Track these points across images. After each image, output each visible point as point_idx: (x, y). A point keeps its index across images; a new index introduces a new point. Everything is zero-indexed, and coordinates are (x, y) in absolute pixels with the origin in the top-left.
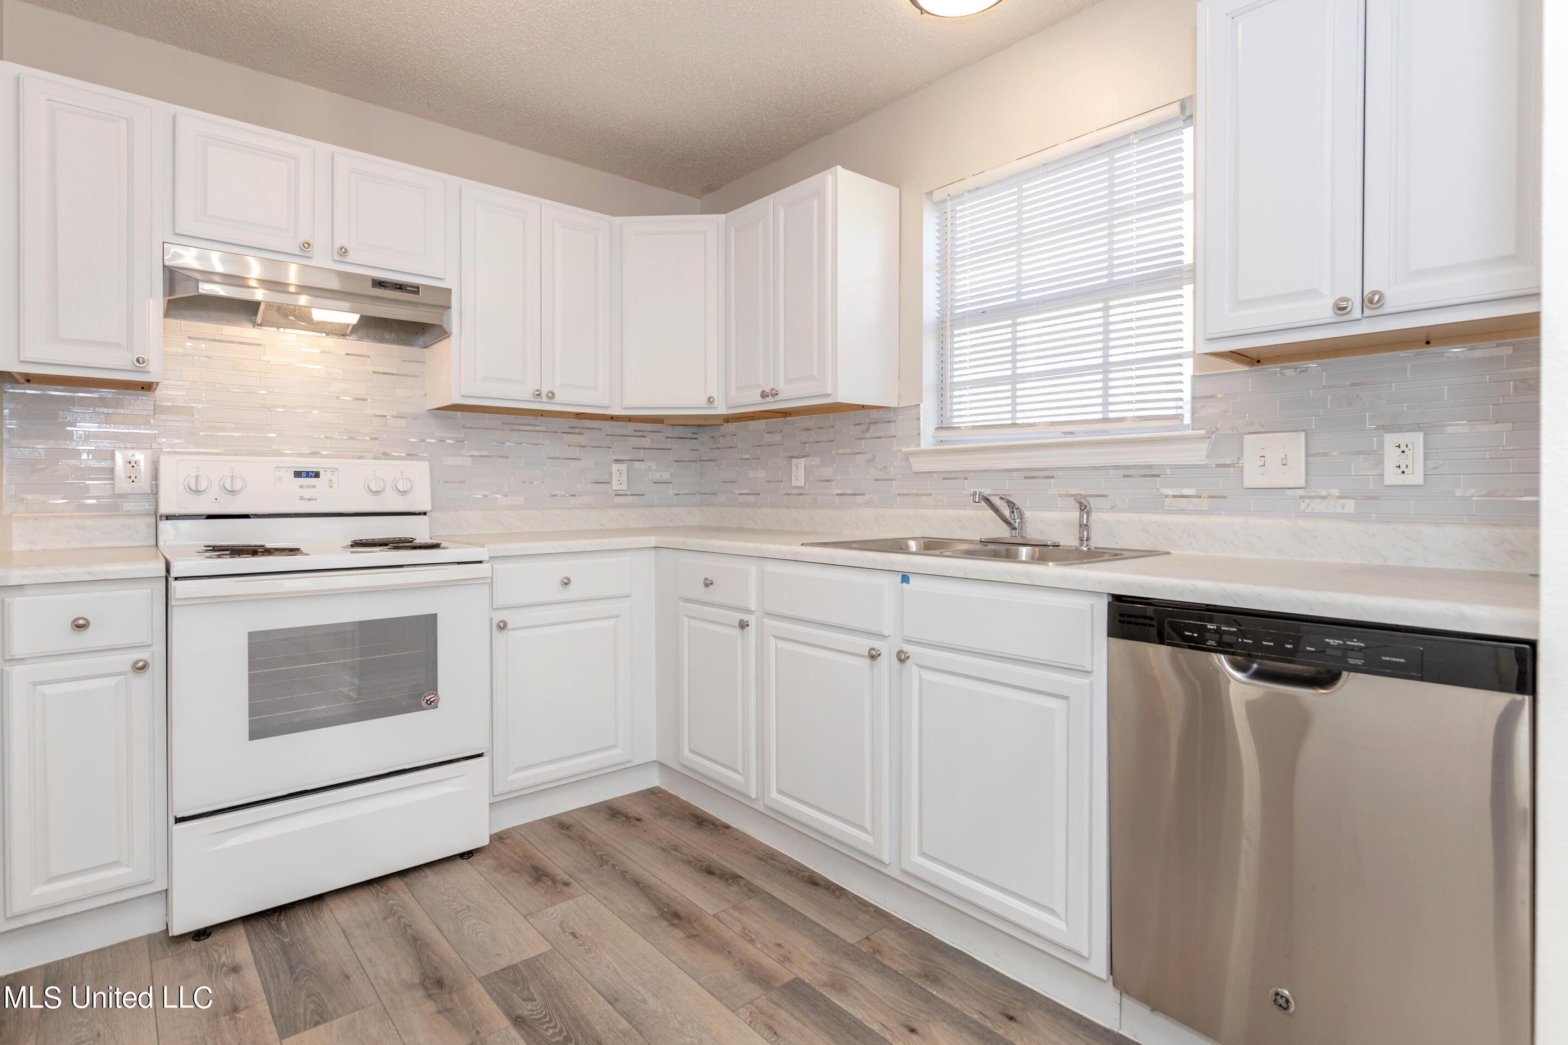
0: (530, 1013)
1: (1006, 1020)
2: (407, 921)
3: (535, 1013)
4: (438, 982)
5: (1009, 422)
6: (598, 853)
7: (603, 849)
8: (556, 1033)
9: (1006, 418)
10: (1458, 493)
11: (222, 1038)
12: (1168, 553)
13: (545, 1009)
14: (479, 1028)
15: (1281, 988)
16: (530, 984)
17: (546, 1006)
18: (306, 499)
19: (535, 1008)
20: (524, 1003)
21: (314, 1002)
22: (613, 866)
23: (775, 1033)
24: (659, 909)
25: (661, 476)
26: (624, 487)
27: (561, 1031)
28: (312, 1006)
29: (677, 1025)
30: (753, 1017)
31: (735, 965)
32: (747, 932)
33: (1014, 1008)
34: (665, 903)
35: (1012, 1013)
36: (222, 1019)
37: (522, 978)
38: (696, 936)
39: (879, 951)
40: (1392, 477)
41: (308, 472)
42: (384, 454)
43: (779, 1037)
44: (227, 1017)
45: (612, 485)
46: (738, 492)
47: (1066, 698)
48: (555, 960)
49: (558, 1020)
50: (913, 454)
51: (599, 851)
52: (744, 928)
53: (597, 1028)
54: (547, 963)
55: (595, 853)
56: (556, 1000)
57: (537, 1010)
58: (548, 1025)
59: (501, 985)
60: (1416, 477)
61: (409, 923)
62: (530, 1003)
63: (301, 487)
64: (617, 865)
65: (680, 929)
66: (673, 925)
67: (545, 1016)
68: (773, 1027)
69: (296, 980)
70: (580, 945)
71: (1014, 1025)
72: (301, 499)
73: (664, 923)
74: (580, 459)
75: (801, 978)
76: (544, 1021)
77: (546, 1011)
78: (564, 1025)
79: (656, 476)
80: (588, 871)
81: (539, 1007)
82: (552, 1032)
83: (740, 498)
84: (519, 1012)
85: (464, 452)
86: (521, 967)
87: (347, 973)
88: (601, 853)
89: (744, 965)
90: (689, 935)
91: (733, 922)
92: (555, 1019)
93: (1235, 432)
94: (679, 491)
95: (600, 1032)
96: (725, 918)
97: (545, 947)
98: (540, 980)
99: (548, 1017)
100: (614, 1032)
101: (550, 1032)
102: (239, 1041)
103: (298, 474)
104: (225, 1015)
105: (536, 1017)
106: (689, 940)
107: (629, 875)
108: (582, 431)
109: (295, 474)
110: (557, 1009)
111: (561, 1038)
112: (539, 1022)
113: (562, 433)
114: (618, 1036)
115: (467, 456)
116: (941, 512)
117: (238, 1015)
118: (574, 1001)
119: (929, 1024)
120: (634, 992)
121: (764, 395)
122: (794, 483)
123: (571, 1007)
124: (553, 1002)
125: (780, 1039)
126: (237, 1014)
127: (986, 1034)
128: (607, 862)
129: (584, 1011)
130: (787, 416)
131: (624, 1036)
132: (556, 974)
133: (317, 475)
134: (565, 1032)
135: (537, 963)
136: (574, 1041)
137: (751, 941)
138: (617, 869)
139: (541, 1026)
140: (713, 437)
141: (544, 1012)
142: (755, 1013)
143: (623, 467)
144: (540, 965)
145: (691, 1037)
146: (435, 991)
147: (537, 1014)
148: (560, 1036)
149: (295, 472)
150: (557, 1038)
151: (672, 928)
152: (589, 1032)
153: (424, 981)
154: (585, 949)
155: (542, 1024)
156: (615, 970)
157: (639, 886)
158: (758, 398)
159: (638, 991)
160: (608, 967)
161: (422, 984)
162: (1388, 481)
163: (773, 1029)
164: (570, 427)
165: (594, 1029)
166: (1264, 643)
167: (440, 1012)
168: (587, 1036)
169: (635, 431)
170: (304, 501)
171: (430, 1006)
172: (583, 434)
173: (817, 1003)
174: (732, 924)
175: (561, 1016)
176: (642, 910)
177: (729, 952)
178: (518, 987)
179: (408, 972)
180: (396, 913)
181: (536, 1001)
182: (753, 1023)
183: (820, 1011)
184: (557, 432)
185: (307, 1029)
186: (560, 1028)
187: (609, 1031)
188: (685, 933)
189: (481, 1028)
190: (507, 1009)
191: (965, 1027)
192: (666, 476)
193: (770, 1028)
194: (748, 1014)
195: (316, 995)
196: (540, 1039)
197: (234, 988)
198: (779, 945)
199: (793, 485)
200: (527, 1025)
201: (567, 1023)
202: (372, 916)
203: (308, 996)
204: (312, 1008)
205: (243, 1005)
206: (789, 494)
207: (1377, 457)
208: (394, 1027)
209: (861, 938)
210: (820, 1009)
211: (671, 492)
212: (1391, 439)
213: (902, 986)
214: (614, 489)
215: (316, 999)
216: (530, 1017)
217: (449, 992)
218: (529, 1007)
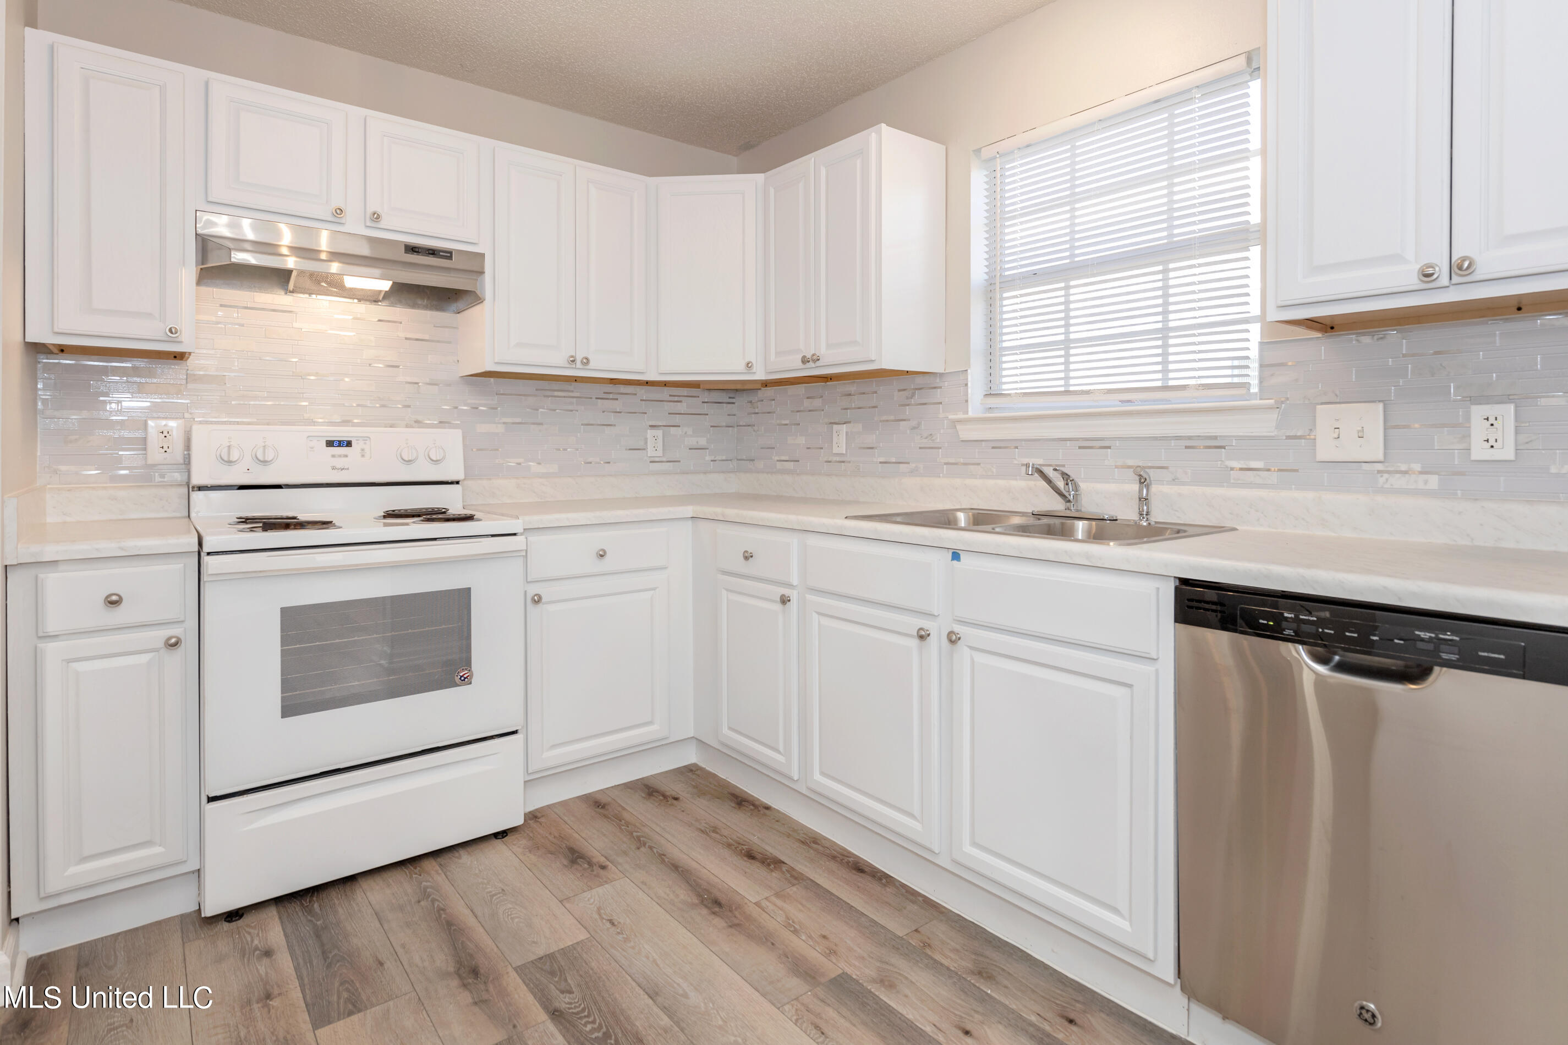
0: (568, 1006)
1: (1066, 1023)
2: (440, 905)
3: (573, 1006)
4: (474, 971)
5: (1062, 389)
6: (635, 834)
7: (640, 829)
8: (595, 1028)
9: (1059, 386)
10: (1554, 470)
11: (255, 1027)
12: (1234, 529)
13: (584, 1002)
14: (515, 1022)
15: (1366, 1001)
16: (567, 975)
17: (584, 999)
18: (338, 469)
19: (573, 1001)
20: (562, 996)
21: (348, 990)
22: (651, 848)
23: (823, 1033)
24: (699, 895)
25: (697, 442)
26: (660, 453)
27: (600, 1027)
28: (345, 995)
29: (720, 1023)
30: (799, 1015)
31: (779, 957)
32: (791, 922)
33: (1075, 1010)
34: (705, 889)
35: (1072, 1016)
36: (255, 1006)
37: (559, 968)
38: (738, 925)
39: (929, 945)
40: (1479, 451)
41: (340, 441)
42: (417, 422)
43: (827, 1037)
44: (260, 1005)
45: (647, 452)
46: (777, 458)
47: (1130, 686)
48: (593, 949)
49: (597, 1014)
50: (960, 421)
51: (636, 832)
52: (788, 918)
53: (638, 1023)
54: (585, 952)
55: (632, 834)
56: (595, 993)
57: (575, 1003)
58: (587, 1019)
59: (538, 976)
60: (1507, 453)
61: (442, 906)
62: (568, 995)
63: (333, 456)
64: (654, 847)
65: (722, 918)
66: (714, 913)
67: (583, 1010)
68: (820, 1026)
69: (329, 966)
70: (619, 933)
71: (1074, 1028)
72: (334, 468)
73: (705, 911)
74: (615, 425)
75: (849, 973)
76: (583, 1015)
77: (585, 1005)
78: (603, 1020)
79: (692, 441)
80: (625, 853)
81: (576, 1000)
82: (591, 1028)
83: (779, 465)
84: (557, 1004)
85: (496, 419)
86: (558, 955)
87: (381, 959)
88: (639, 834)
89: (788, 958)
90: (730, 924)
91: (776, 911)
92: (593, 1012)
93: (1307, 402)
94: (715, 458)
95: (640, 1028)
96: (767, 906)
97: (582, 935)
98: (578, 971)
99: (587, 1010)
100: (655, 1028)
101: (589, 1027)
102: (272, 1030)
103: (330, 444)
104: (258, 1003)
105: (574, 1011)
106: (730, 930)
107: (668, 858)
108: (615, 396)
109: (327, 444)
110: (595, 1003)
111: (600, 1034)
112: (577, 1016)
113: (597, 398)
114: (659, 1033)
115: (500, 423)
116: (991, 482)
117: (271, 1003)
118: (613, 994)
119: (984, 1026)
120: (675, 985)
121: (805, 361)
122: (836, 450)
123: (610, 1000)
124: (591, 995)
125: (828, 1040)
126: (270, 1001)
127: (1045, 1039)
128: (644, 844)
129: (624, 1005)
130: (827, 381)
131: (666, 1033)
132: (593, 964)
133: (349, 444)
134: (604, 1027)
135: (575, 952)
136: (613, 1037)
137: (795, 932)
138: (655, 852)
139: (579, 1021)
140: (751, 402)
141: (583, 1006)
142: (801, 1011)
143: (659, 433)
144: (578, 955)
145: (736, 1036)
146: (470, 981)
147: (575, 1007)
148: (599, 1032)
149: (327, 441)
150: (596, 1034)
151: (713, 916)
152: (629, 1028)
153: (459, 969)
154: (624, 938)
155: (581, 1018)
156: (654, 961)
157: (677, 870)
158: (799, 364)
159: (678, 984)
160: (648, 958)
161: (458, 973)
162: (1475, 455)
163: (820, 1028)
164: (605, 393)
165: (635, 1025)
166: (1347, 634)
167: (475, 1003)
168: (627, 1032)
169: (670, 396)
170: (336, 471)
171: (465, 997)
172: (617, 399)
173: (866, 1000)
174: (775, 912)
175: (600, 1010)
176: (682, 897)
177: (773, 944)
178: (556, 978)
179: (443, 959)
180: (429, 896)
181: (573, 993)
182: (800, 1021)
183: (869, 1010)
184: (591, 398)
185: (341, 1020)
186: (599, 1023)
187: (650, 1027)
188: (726, 922)
189: (518, 1022)
190: (544, 1002)
191: (1022, 1030)
192: (703, 442)
193: (817, 1027)
194: (794, 1011)
195: (349, 983)
196: (579, 1035)
197: (267, 973)
198: (824, 937)
199: (834, 452)
200: (565, 1019)
201: (606, 1017)
202: (406, 898)
203: (342, 984)
204: (346, 996)
205: (276, 991)
206: (830, 462)
207: (1462, 429)
208: (429, 1019)
209: (910, 931)
210: (869, 1007)
211: (708, 458)
212: (1478, 412)
213: (954, 983)
214: (649, 456)
215: (350, 988)
216: (567, 1010)
217: (485, 983)
218: (567, 1000)
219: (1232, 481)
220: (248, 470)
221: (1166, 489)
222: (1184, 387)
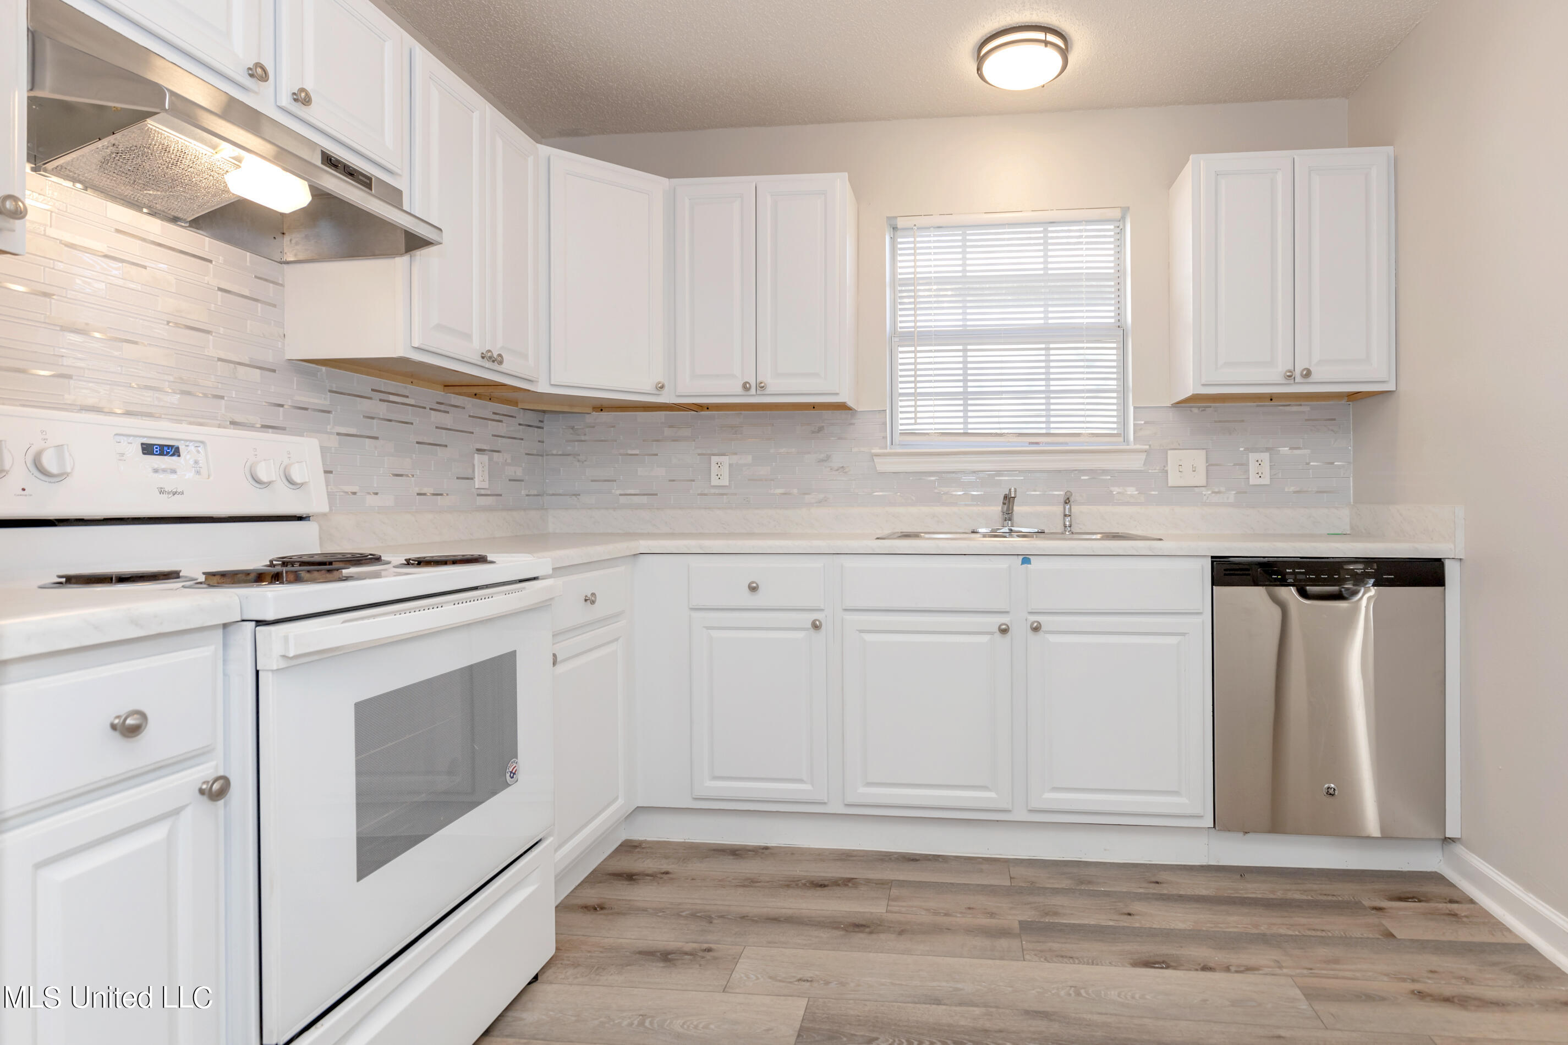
5: (962, 431)
9: (959, 428)
10: (1286, 490)
18: (169, 493)
25: (515, 472)
26: (486, 485)
40: (1254, 480)
41: (162, 446)
42: (233, 423)
45: (474, 481)
46: (618, 492)
50: (877, 455)
60: (1266, 480)
63: (156, 471)
72: (162, 491)
74: (446, 446)
79: (511, 471)
83: (623, 500)
85: (329, 427)
93: (1162, 448)
94: (529, 491)
103: (148, 449)
108: (447, 408)
109: (143, 449)
113: (431, 409)
115: (331, 433)
116: (913, 510)
121: (746, 387)
122: (715, 481)
133: (174, 451)
140: (573, 428)
143: (485, 458)
149: (142, 444)
158: (739, 390)
162: (1251, 482)
164: (438, 403)
166: (1322, 576)
169: (494, 413)
170: (165, 496)
172: (448, 412)
184: (425, 408)
192: (519, 472)
199: (713, 484)
206: (705, 495)
207: (1244, 465)
211: (523, 492)
212: (1253, 457)
214: (477, 487)
219: (1115, 501)
220: (24, 490)
221: (1084, 508)
222: (1079, 435)
